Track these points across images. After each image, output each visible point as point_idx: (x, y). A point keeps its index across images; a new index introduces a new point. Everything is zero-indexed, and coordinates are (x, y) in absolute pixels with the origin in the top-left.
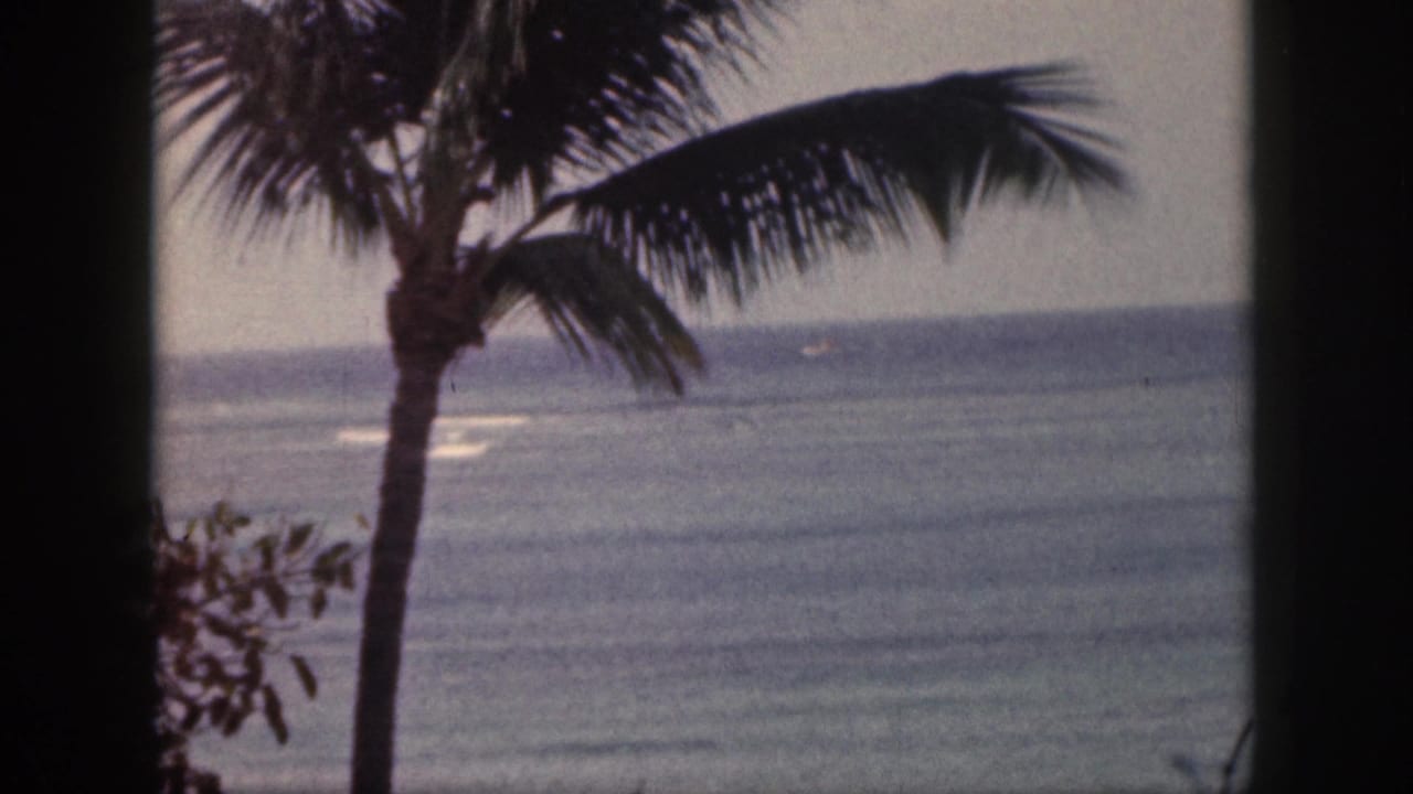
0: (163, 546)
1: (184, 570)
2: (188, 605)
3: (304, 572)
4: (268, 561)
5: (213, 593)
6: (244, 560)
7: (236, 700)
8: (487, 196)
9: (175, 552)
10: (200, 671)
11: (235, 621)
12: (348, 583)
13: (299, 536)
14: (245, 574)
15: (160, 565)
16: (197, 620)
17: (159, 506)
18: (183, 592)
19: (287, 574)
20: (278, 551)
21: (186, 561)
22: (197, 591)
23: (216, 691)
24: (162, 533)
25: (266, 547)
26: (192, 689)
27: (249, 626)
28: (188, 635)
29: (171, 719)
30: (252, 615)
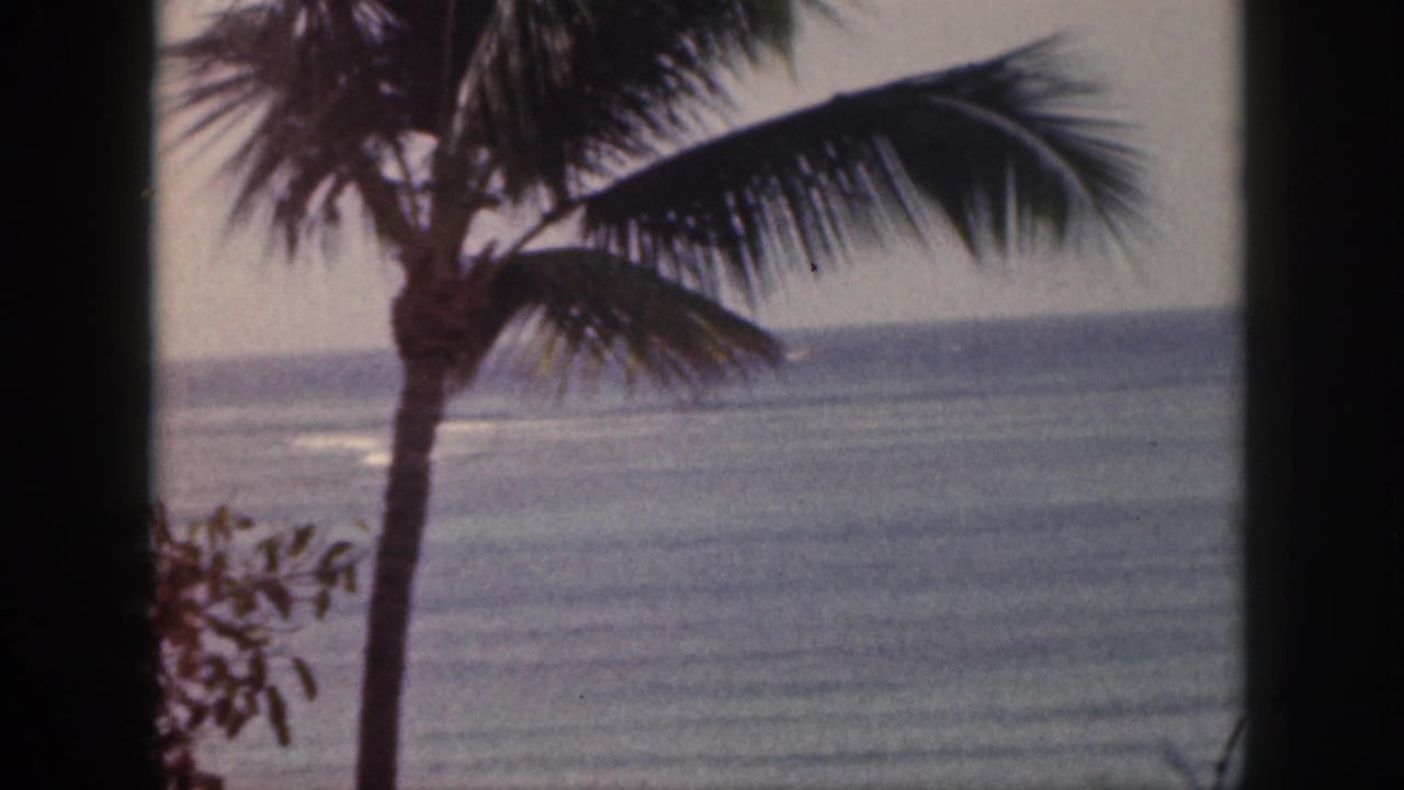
0: (166, 548)
1: (188, 571)
2: (193, 607)
3: (306, 574)
4: (273, 562)
5: (216, 596)
6: (246, 563)
7: (239, 702)
8: (492, 203)
9: (177, 554)
10: (205, 672)
11: (239, 623)
12: (351, 587)
13: (303, 537)
14: (248, 577)
15: (164, 568)
16: (198, 622)
17: (162, 507)
18: (186, 594)
19: (290, 577)
20: (281, 552)
21: (190, 561)
22: (200, 592)
23: (219, 693)
24: (165, 535)
25: (270, 549)
26: (195, 691)
27: (252, 628)
28: (190, 638)
29: (175, 720)
30: (254, 617)
